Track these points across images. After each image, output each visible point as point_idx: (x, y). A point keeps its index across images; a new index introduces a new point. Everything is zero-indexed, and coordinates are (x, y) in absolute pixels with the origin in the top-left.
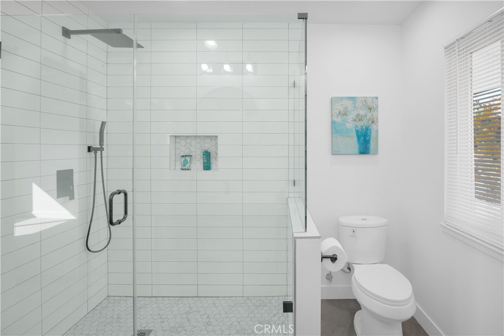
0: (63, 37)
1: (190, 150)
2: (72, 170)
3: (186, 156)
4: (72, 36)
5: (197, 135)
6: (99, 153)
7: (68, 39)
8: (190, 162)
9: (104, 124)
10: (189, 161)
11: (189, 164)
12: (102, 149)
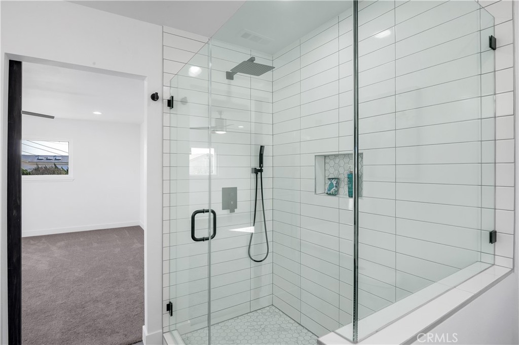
0: (227, 80)
1: (339, 172)
2: (236, 188)
3: (333, 179)
4: (235, 76)
5: (340, 153)
6: (259, 173)
7: (232, 81)
8: (336, 187)
9: (263, 148)
10: (335, 185)
11: (334, 188)
12: (261, 171)
